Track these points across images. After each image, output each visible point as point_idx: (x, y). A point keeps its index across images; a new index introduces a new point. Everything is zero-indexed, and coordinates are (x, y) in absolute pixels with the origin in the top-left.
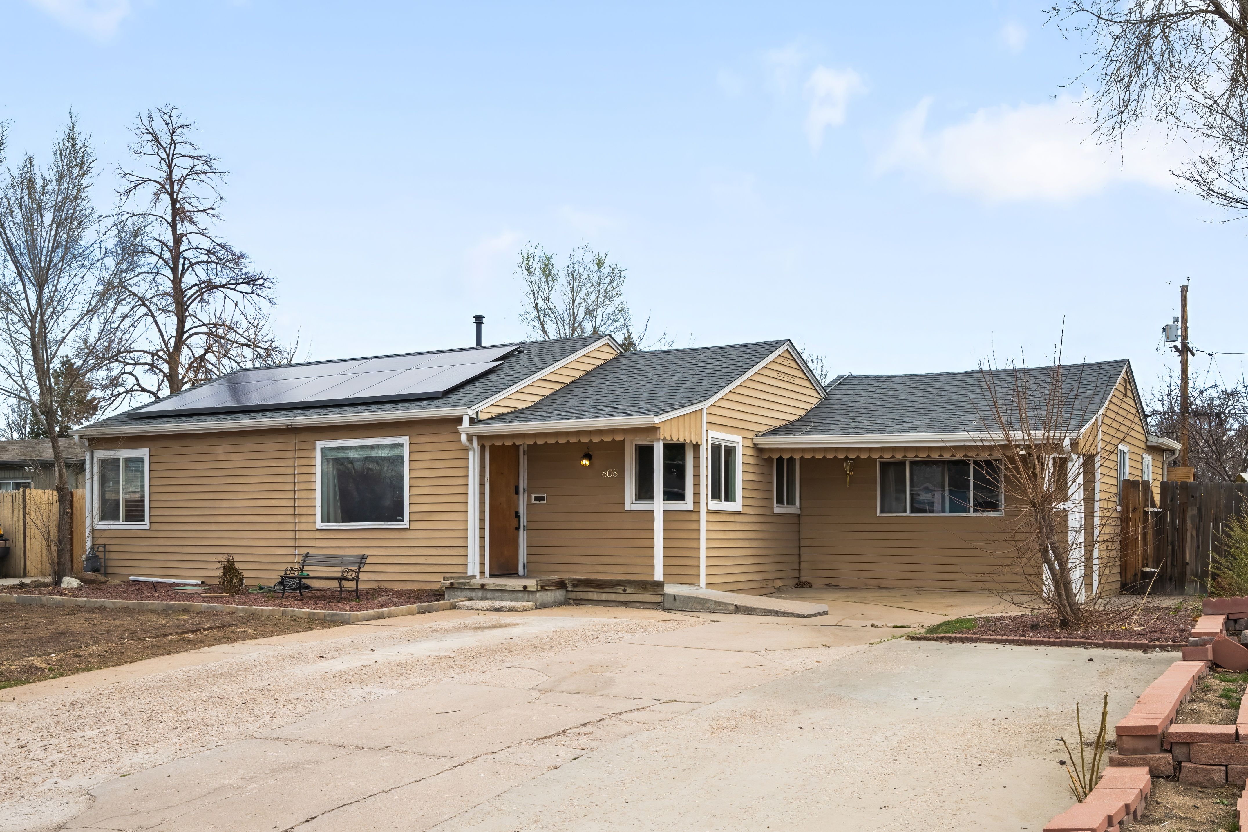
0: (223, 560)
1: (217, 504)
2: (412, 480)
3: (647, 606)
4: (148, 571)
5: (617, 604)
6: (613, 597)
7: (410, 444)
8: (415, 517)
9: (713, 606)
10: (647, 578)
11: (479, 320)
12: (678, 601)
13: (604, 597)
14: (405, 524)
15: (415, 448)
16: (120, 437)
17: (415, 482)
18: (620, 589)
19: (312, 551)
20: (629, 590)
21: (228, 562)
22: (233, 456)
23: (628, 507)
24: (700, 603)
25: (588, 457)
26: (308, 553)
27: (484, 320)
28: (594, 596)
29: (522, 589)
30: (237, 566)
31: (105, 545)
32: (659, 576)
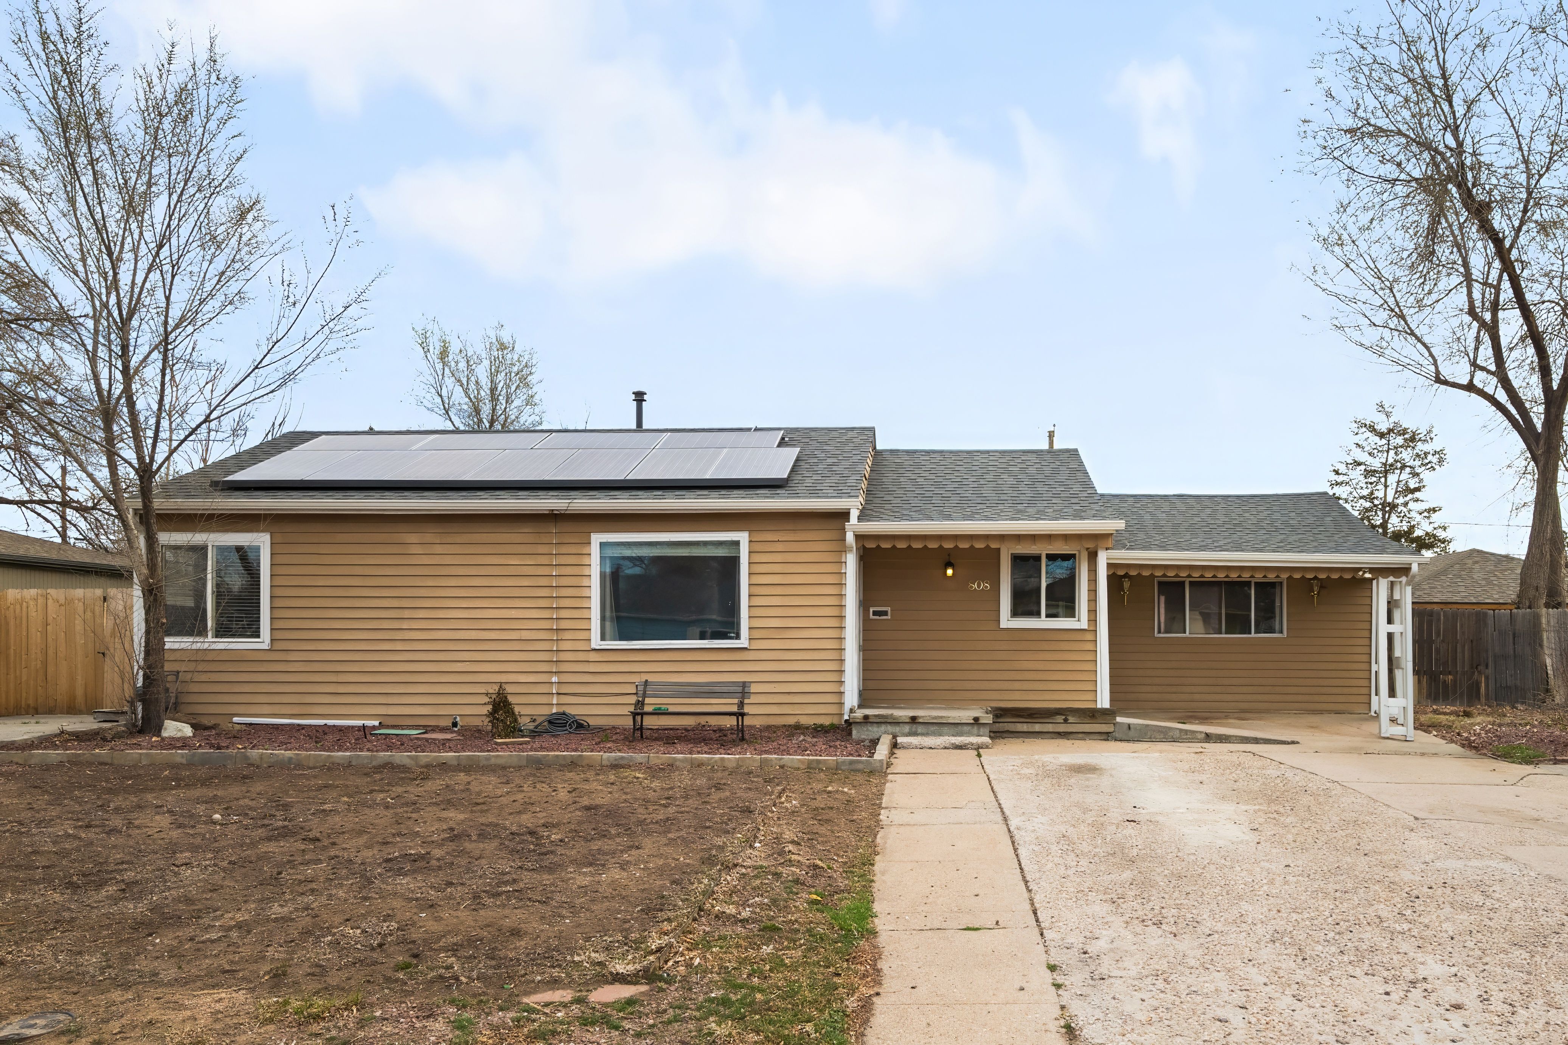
0: (491, 691)
1: (407, 614)
2: (752, 588)
3: (1092, 736)
4: (266, 709)
5: (1053, 735)
6: (1050, 728)
7: (750, 541)
8: (757, 634)
9: (1178, 735)
10: (1091, 705)
11: (639, 397)
12: (1132, 729)
13: (1037, 728)
14: (743, 642)
15: (757, 547)
16: (196, 515)
17: (757, 590)
18: (1060, 719)
19: (651, 678)
20: (1071, 719)
21: (499, 694)
22: (438, 549)
23: (1003, 625)
24: (1161, 732)
25: (949, 564)
26: (647, 681)
27: (645, 397)
28: (1024, 727)
29: (972, 721)
30: (511, 699)
31: (178, 672)
32: (1104, 701)
